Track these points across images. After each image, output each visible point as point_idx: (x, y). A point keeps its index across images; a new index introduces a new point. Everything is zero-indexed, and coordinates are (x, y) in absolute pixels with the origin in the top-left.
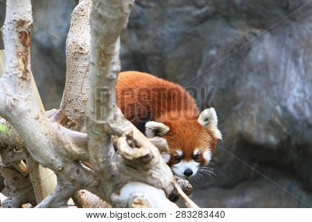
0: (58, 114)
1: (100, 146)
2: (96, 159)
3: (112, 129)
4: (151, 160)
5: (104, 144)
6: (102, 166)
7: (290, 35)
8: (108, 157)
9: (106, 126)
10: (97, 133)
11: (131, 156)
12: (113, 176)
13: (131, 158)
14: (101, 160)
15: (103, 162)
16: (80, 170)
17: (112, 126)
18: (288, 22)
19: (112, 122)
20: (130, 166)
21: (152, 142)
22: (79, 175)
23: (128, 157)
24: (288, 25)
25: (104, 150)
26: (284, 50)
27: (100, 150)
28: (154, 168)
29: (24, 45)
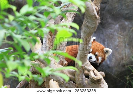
0: (60, 62)
1: (80, 74)
2: (78, 79)
3: (86, 68)
4: (101, 80)
5: (82, 74)
6: (80, 82)
7: (102, 34)
8: (83, 78)
9: (84, 67)
10: (80, 69)
11: (96, 78)
12: (84, 86)
13: (96, 79)
14: (80, 80)
15: (81, 80)
16: (70, 83)
17: (86, 67)
18: (101, 28)
19: (86, 66)
20: (93, 82)
21: (100, 73)
22: (69, 85)
23: (94, 79)
24: (101, 30)
25: (82, 76)
26: (99, 39)
27: (80, 76)
28: (102, 83)
29: (51, 36)
